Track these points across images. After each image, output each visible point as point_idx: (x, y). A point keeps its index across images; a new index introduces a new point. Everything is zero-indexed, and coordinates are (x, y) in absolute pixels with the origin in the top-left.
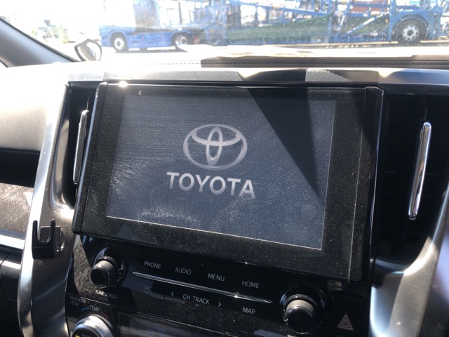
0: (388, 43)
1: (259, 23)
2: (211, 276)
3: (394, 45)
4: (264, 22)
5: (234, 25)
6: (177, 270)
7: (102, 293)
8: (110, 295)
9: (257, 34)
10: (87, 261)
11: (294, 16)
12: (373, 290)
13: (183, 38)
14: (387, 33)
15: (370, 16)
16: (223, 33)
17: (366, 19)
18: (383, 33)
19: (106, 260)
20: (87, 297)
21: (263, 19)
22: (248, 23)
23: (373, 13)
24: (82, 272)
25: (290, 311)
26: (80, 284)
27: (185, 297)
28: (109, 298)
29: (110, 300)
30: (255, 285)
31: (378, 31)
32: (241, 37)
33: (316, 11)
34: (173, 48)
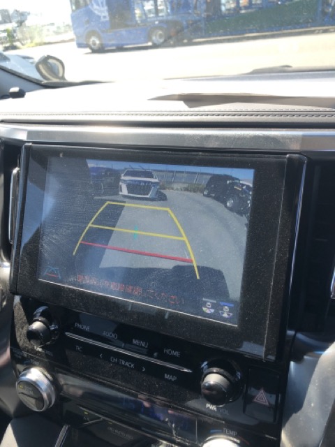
1: (240, 9)
2: (135, 342)
4: (246, 8)
6: (104, 333)
7: (40, 350)
8: (47, 352)
10: (25, 318)
12: (292, 364)
13: (160, 32)
19: (40, 321)
20: (28, 351)
21: (246, 4)
22: (229, 10)
24: (22, 328)
25: (207, 385)
26: (21, 340)
27: (113, 359)
28: (47, 355)
30: (176, 354)
34: (150, 44)
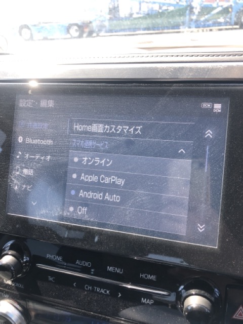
0: (231, 27)
1: (133, 14)
2: (110, 269)
3: (236, 29)
4: (137, 13)
5: (115, 17)
6: (78, 262)
7: (9, 282)
8: (17, 285)
9: (136, 25)
11: (160, 8)
13: (76, 28)
14: (231, 19)
15: (218, 7)
16: (107, 24)
17: (214, 8)
18: (228, 20)
19: (10, 255)
21: (138, 10)
23: (221, 4)
25: (189, 308)
27: (87, 287)
28: (17, 287)
29: (17, 289)
30: (153, 277)
31: (225, 18)
32: (123, 27)
33: (177, 3)
34: (68, 36)
